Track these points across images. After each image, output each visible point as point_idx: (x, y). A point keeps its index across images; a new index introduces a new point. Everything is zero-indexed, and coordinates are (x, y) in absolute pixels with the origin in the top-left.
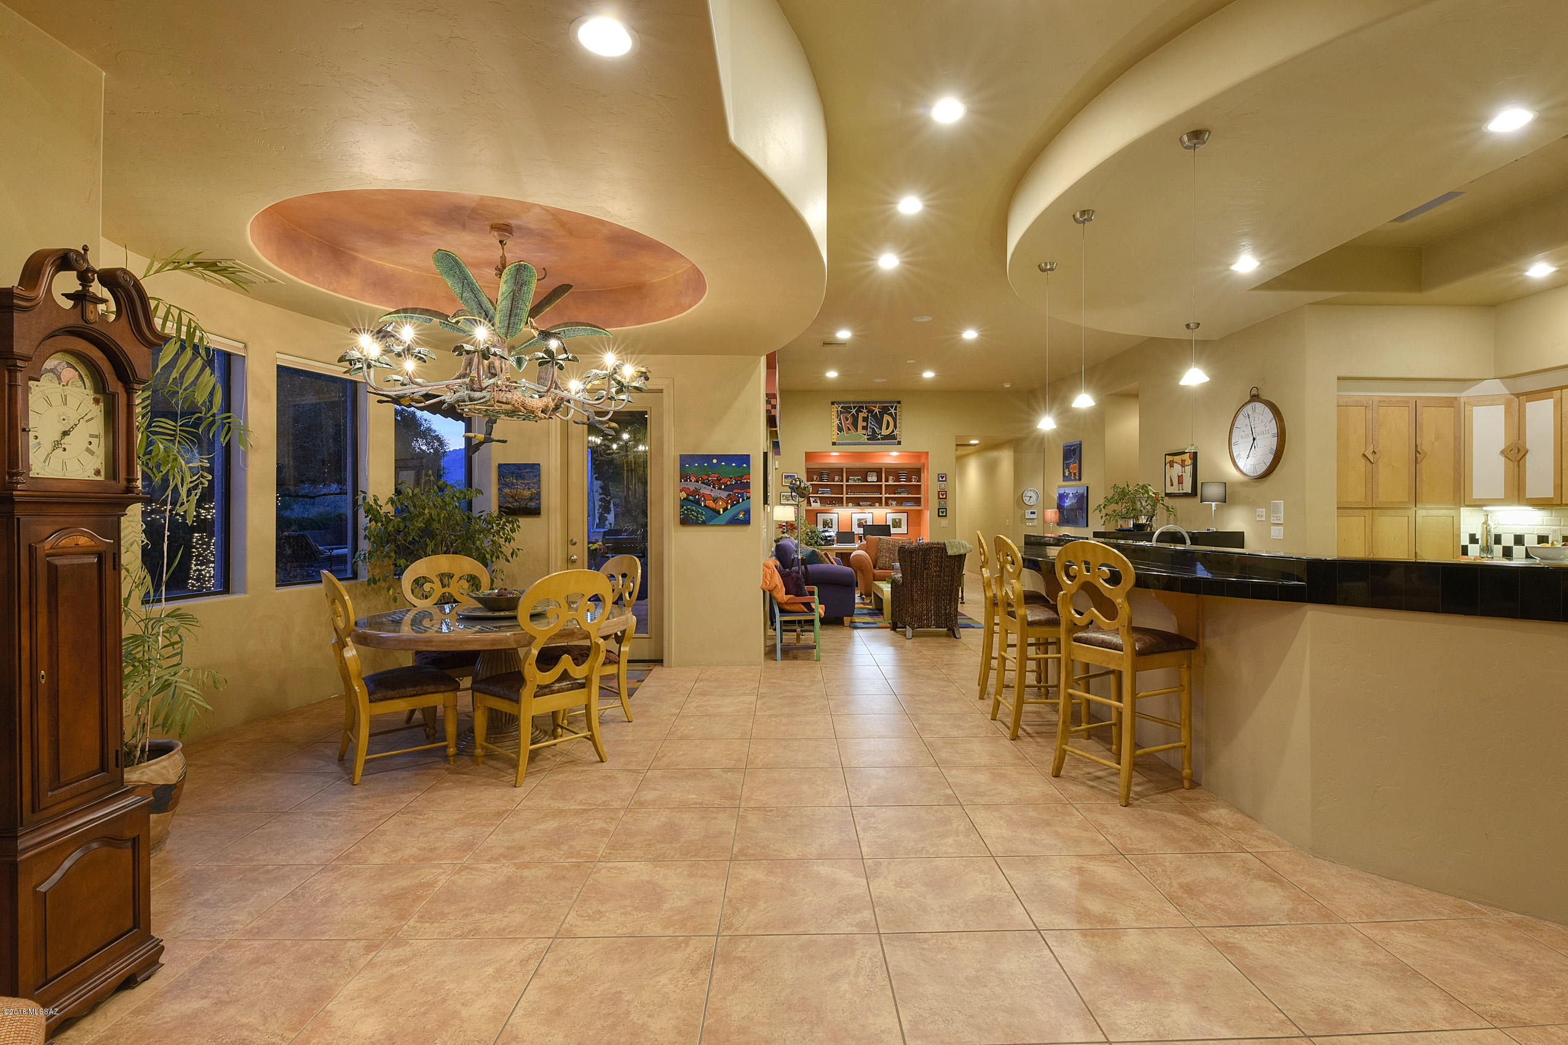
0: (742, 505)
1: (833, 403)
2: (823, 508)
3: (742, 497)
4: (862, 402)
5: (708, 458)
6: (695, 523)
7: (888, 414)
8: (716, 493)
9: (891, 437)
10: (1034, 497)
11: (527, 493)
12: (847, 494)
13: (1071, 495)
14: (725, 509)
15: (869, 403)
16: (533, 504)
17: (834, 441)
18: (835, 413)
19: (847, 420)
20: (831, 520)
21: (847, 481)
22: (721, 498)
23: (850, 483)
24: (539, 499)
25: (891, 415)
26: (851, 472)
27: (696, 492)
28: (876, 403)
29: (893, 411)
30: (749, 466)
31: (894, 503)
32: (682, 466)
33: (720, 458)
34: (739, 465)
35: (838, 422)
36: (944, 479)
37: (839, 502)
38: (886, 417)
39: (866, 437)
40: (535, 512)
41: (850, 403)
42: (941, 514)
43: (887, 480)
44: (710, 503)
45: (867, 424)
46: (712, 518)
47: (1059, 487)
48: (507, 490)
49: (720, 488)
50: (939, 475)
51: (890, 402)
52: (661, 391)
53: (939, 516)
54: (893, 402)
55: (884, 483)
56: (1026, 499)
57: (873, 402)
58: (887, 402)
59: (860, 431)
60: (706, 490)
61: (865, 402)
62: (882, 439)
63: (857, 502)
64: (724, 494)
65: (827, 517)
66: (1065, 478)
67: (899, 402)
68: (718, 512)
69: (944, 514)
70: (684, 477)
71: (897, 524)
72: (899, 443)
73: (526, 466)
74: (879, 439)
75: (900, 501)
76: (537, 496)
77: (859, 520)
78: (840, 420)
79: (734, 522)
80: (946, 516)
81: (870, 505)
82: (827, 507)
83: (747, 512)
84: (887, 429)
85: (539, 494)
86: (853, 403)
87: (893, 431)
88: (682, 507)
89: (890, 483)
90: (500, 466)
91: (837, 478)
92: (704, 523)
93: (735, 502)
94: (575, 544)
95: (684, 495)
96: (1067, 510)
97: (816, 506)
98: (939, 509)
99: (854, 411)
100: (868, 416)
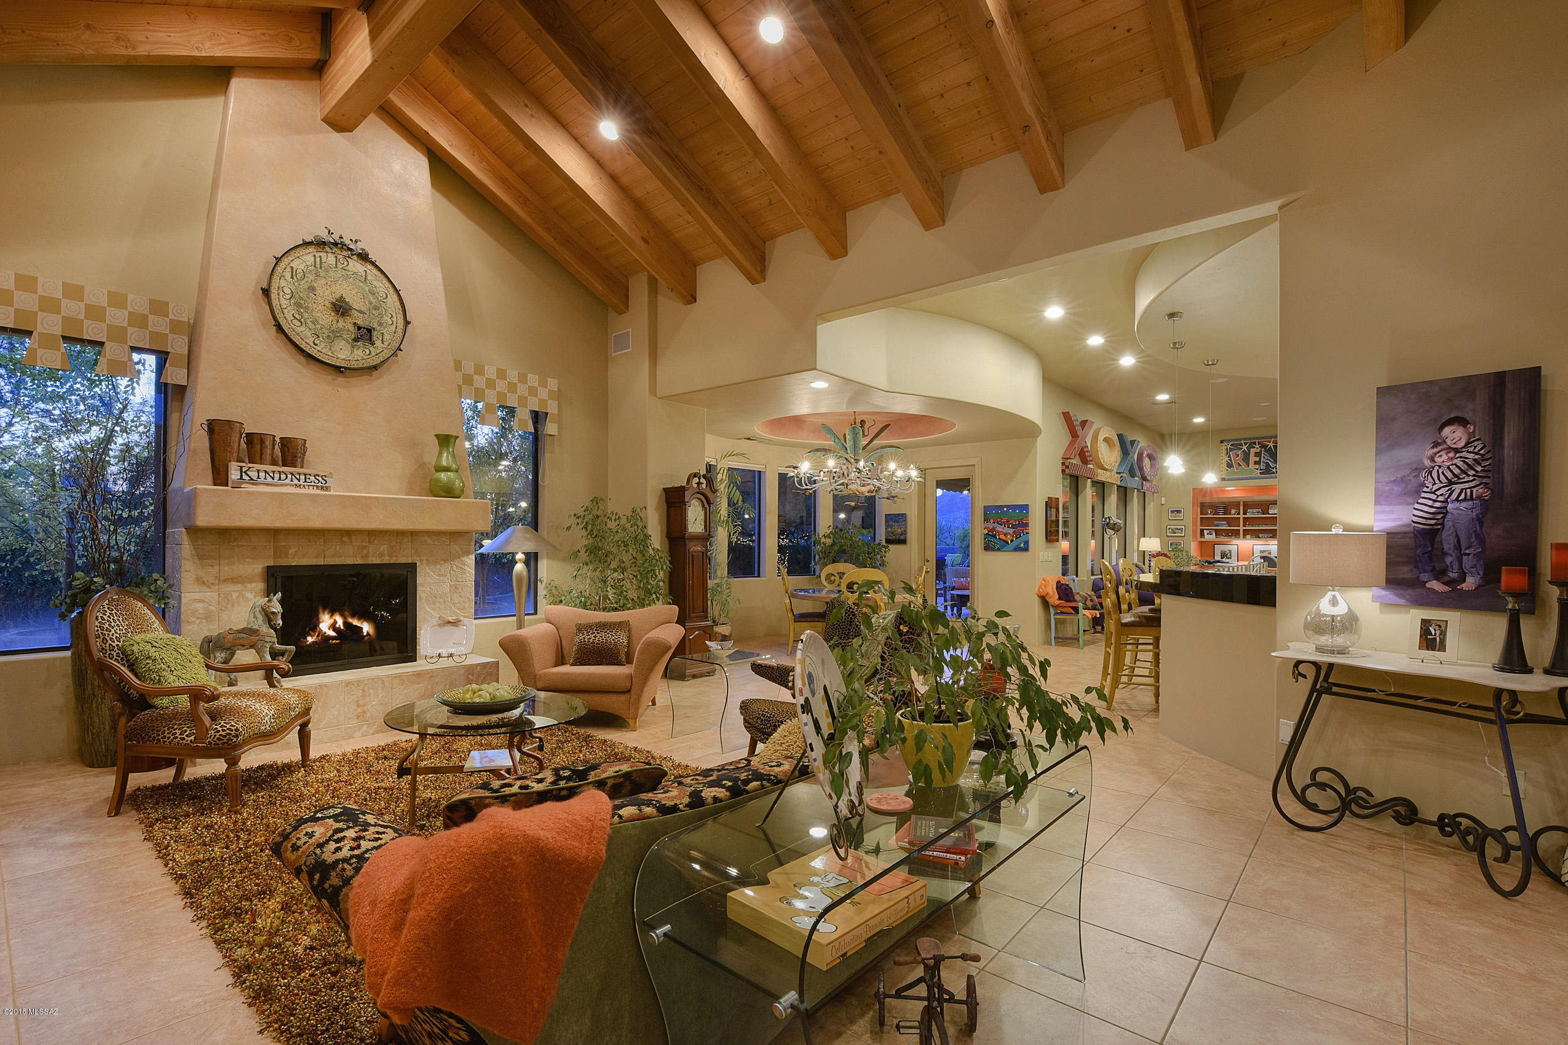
0: (1023, 538)
1: (1222, 442)
2: (1218, 540)
3: (1023, 532)
4: (1254, 439)
5: (1002, 507)
6: (993, 550)
8: (1006, 530)
11: (899, 531)
12: (1244, 526)
14: (1012, 541)
15: (1263, 438)
16: (902, 537)
17: (1223, 477)
18: (1224, 452)
19: (1237, 456)
20: (1230, 551)
21: (1245, 513)
22: (1009, 534)
23: (1248, 515)
24: (906, 534)
26: (1247, 506)
27: (993, 529)
30: (1027, 512)
32: (985, 513)
33: (1008, 507)
34: (1021, 512)
35: (1227, 459)
37: (1235, 534)
39: (1259, 471)
40: (903, 542)
41: (1240, 440)
44: (1002, 537)
45: (1260, 459)
46: (1004, 546)
48: (889, 529)
49: (1008, 527)
52: (974, 465)
57: (1267, 438)
59: (1252, 466)
60: (1000, 528)
61: (1257, 438)
63: (1256, 534)
64: (1011, 531)
65: (1226, 548)
68: (1008, 543)
70: (986, 520)
73: (899, 515)
76: (905, 533)
77: (1262, 552)
78: (1230, 456)
79: (1017, 549)
81: (1271, 537)
82: (1222, 539)
83: (1027, 543)
85: (905, 531)
86: (1244, 439)
88: (985, 539)
90: (886, 515)
91: (1233, 511)
92: (999, 550)
93: (1018, 536)
94: (928, 561)
95: (986, 531)
97: (1210, 537)
99: (1245, 448)
100: (1261, 451)
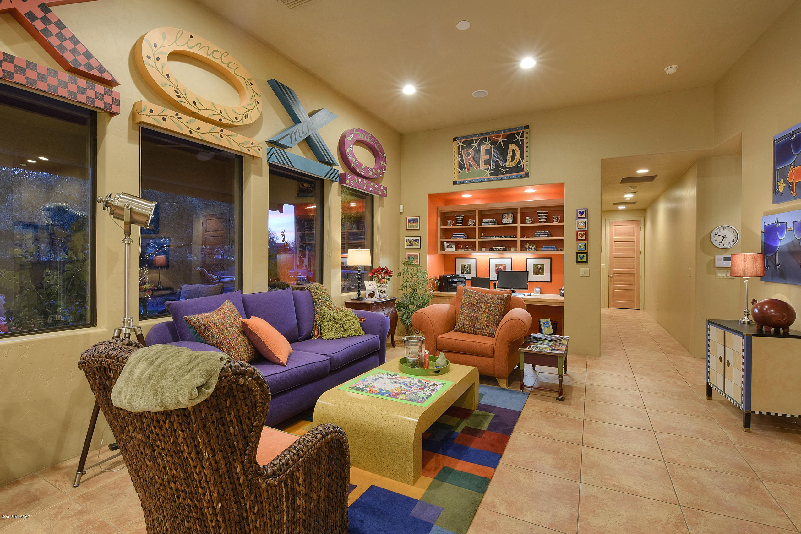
1: (454, 139)
2: (457, 253)
4: (483, 134)
7: (514, 143)
9: (518, 169)
10: (730, 236)
12: (480, 237)
13: (790, 226)
15: (493, 132)
17: (455, 180)
18: (456, 150)
19: (469, 155)
20: (469, 265)
21: (480, 224)
23: (484, 226)
25: (517, 143)
26: (484, 214)
28: (500, 132)
29: (519, 138)
31: (532, 247)
35: (459, 159)
36: (584, 215)
37: (471, 246)
38: (512, 147)
39: (489, 172)
41: (471, 136)
42: (579, 260)
43: (523, 221)
45: (490, 158)
47: (767, 214)
50: (577, 210)
51: (516, 129)
53: (577, 262)
54: (519, 128)
55: (519, 225)
56: (717, 241)
57: (496, 132)
58: (512, 129)
59: (482, 167)
61: (488, 133)
62: (507, 172)
63: (488, 246)
65: (466, 261)
66: (778, 196)
67: (527, 127)
69: (584, 260)
71: (539, 270)
72: (527, 175)
74: (503, 173)
75: (538, 245)
77: (497, 265)
78: (461, 156)
80: (586, 262)
81: (504, 250)
82: (461, 252)
84: (512, 160)
86: (475, 135)
87: (519, 162)
89: (528, 224)
91: (470, 221)
96: (782, 253)
97: (450, 250)
98: (577, 253)
99: (475, 145)
100: (491, 148)
